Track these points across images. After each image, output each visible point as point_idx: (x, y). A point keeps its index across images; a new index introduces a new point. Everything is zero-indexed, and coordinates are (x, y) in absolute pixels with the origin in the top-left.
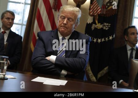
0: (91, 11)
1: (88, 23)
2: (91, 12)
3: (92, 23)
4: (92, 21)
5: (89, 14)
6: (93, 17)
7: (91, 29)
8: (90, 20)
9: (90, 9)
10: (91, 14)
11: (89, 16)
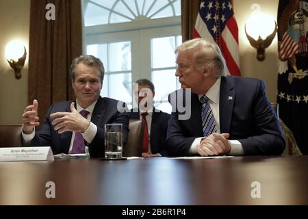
0: (282, 52)
1: (281, 73)
2: (282, 55)
3: (288, 72)
4: (287, 69)
5: (280, 58)
6: (287, 62)
7: (288, 82)
8: (282, 68)
9: (279, 50)
10: (283, 57)
11: (280, 61)
